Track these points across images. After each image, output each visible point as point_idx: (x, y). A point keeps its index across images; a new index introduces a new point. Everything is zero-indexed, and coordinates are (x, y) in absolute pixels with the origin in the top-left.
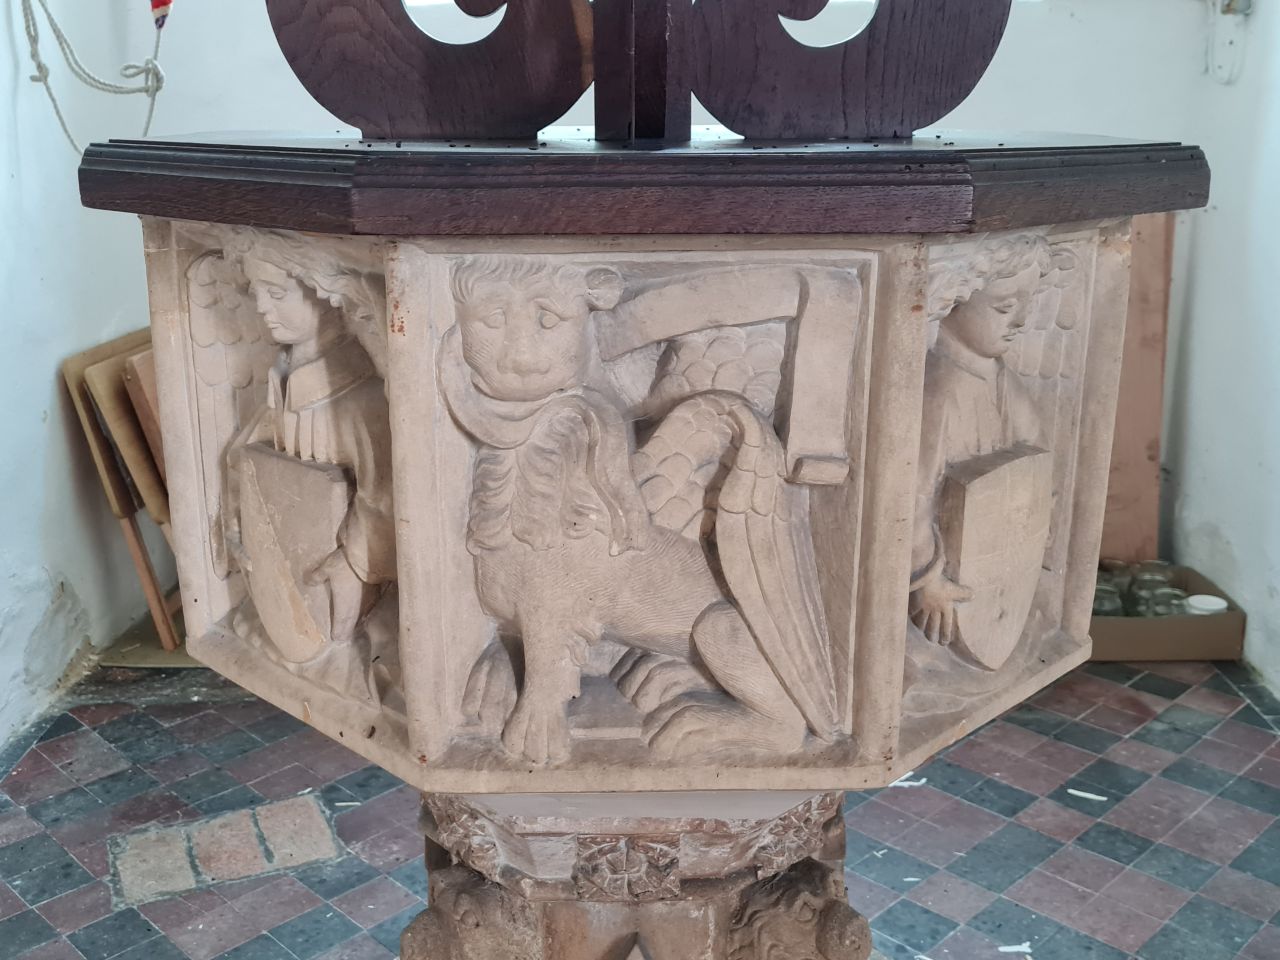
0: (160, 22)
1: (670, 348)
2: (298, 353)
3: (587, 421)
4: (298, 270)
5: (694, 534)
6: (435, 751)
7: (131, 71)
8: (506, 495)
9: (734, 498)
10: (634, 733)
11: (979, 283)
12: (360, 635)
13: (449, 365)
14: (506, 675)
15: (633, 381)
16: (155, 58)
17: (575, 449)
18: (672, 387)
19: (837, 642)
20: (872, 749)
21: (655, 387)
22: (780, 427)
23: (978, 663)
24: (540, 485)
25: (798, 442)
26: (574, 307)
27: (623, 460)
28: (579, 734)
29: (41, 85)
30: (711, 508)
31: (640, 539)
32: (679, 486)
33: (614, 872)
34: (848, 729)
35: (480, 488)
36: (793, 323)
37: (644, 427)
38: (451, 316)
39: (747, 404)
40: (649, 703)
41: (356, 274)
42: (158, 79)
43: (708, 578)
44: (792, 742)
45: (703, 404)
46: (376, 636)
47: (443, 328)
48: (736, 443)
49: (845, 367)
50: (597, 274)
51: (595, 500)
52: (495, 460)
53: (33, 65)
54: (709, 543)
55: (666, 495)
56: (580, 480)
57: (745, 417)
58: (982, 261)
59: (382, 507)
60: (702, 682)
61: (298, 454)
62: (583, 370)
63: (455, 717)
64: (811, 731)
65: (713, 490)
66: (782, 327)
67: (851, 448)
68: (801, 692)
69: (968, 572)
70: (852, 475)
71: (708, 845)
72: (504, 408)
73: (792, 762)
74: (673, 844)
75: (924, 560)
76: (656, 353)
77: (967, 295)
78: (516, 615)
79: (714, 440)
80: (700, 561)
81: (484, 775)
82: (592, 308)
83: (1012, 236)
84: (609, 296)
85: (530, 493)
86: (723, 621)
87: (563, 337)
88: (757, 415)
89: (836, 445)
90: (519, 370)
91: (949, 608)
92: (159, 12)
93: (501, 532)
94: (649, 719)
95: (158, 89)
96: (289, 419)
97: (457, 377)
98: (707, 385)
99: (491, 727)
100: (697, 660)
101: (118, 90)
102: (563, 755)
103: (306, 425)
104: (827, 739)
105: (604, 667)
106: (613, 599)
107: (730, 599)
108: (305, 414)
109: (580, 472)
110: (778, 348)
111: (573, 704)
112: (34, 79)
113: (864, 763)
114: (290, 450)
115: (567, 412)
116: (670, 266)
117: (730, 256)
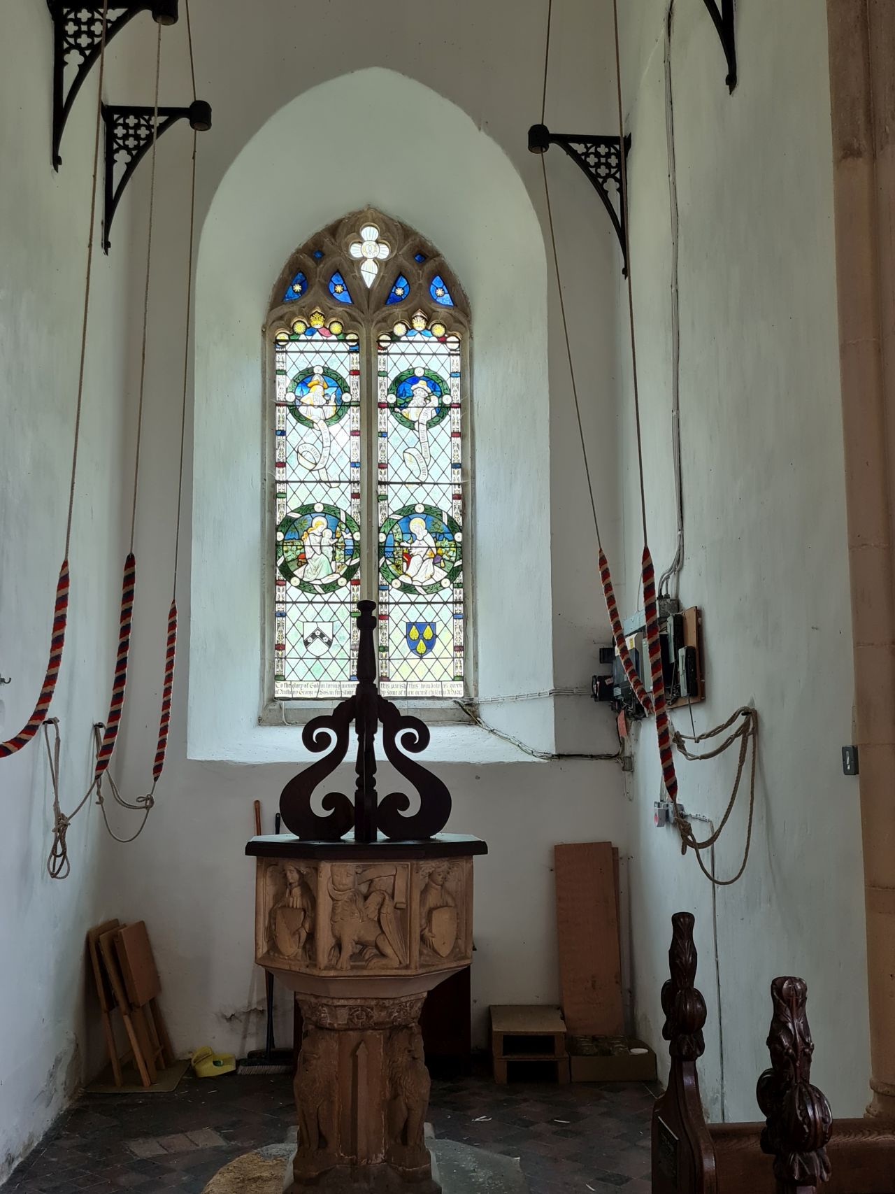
0: (156, 779)
1: (371, 881)
2: (294, 885)
3: (355, 896)
4: (297, 867)
5: (376, 919)
6: (322, 967)
7: (140, 799)
8: (339, 911)
9: (384, 910)
10: (364, 963)
11: (433, 869)
12: (304, 947)
13: (329, 884)
14: (337, 950)
15: (364, 888)
16: (152, 793)
17: (352, 901)
18: (371, 889)
19: (406, 943)
20: (413, 966)
21: (368, 891)
22: (393, 897)
23: (439, 954)
24: (346, 908)
25: (396, 900)
26: (353, 873)
27: (362, 903)
28: (352, 963)
29: (100, 805)
30: (379, 913)
31: (365, 919)
32: (373, 909)
33: (358, 1019)
34: (408, 963)
35: (334, 909)
36: (395, 876)
37: (366, 898)
38: (330, 875)
39: (387, 892)
40: (367, 957)
41: (310, 868)
42: (152, 802)
43: (379, 928)
44: (396, 964)
45: (378, 892)
46: (308, 946)
47: (328, 877)
48: (384, 899)
49: (405, 885)
50: (358, 866)
51: (357, 911)
52: (337, 903)
53: (98, 797)
54: (379, 921)
55: (371, 911)
56: (354, 907)
57: (386, 894)
58: (434, 865)
59: (313, 916)
60: (378, 953)
61: (293, 907)
62: (354, 885)
63: (326, 959)
64: (400, 963)
65: (380, 910)
66: (393, 877)
67: (407, 901)
68: (398, 953)
69: (434, 931)
70: (407, 906)
71: (381, 1011)
72: (339, 893)
73: (396, 969)
74: (372, 1009)
75: (424, 927)
76: (368, 883)
77: (431, 871)
78: (340, 937)
79: (380, 900)
80: (377, 925)
81: (333, 971)
82: (357, 873)
83: (440, 859)
84: (359, 870)
85: (344, 909)
86: (382, 937)
87: (351, 878)
88: (388, 894)
89: (404, 900)
90: (343, 885)
91: (431, 938)
92: (156, 775)
93: (338, 918)
94: (367, 960)
95: (151, 807)
96: (291, 899)
97: (330, 886)
98: (378, 888)
99: (334, 962)
100: (377, 947)
101: (135, 808)
102: (349, 967)
103: (295, 899)
104: (404, 964)
105: (358, 951)
106: (360, 932)
107: (383, 932)
108: (295, 898)
109: (354, 905)
110: (392, 881)
111: (351, 956)
112: (97, 803)
113: (411, 969)
114: (291, 905)
115: (351, 894)
116: (371, 865)
117: (383, 863)
